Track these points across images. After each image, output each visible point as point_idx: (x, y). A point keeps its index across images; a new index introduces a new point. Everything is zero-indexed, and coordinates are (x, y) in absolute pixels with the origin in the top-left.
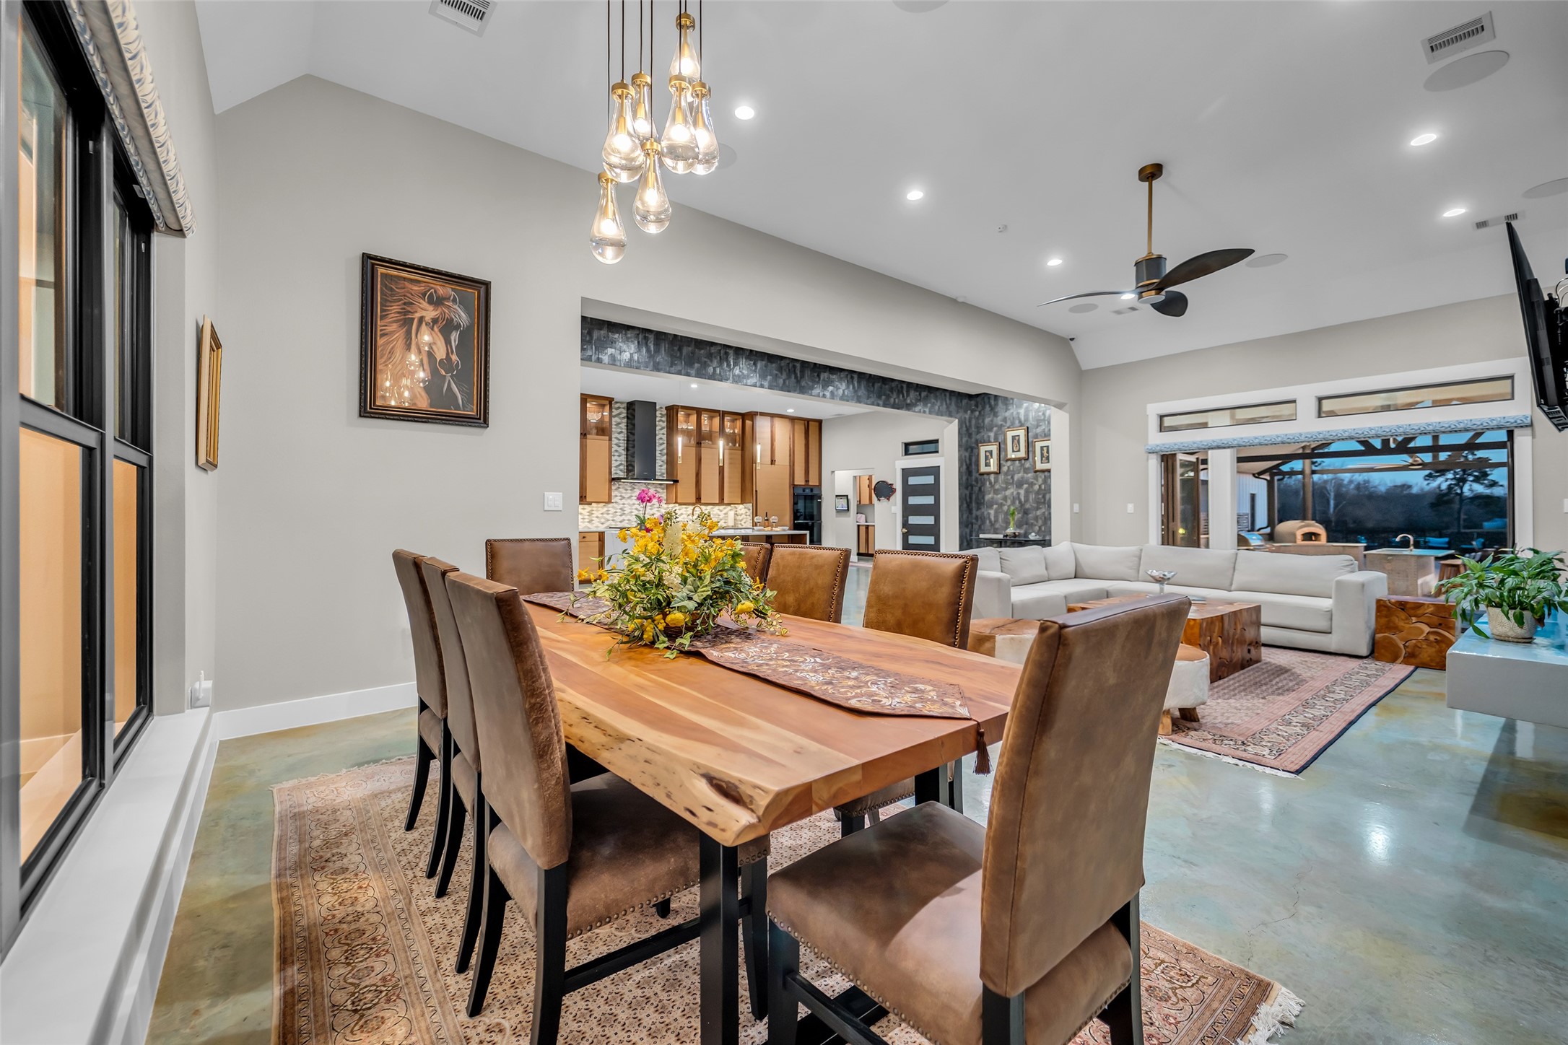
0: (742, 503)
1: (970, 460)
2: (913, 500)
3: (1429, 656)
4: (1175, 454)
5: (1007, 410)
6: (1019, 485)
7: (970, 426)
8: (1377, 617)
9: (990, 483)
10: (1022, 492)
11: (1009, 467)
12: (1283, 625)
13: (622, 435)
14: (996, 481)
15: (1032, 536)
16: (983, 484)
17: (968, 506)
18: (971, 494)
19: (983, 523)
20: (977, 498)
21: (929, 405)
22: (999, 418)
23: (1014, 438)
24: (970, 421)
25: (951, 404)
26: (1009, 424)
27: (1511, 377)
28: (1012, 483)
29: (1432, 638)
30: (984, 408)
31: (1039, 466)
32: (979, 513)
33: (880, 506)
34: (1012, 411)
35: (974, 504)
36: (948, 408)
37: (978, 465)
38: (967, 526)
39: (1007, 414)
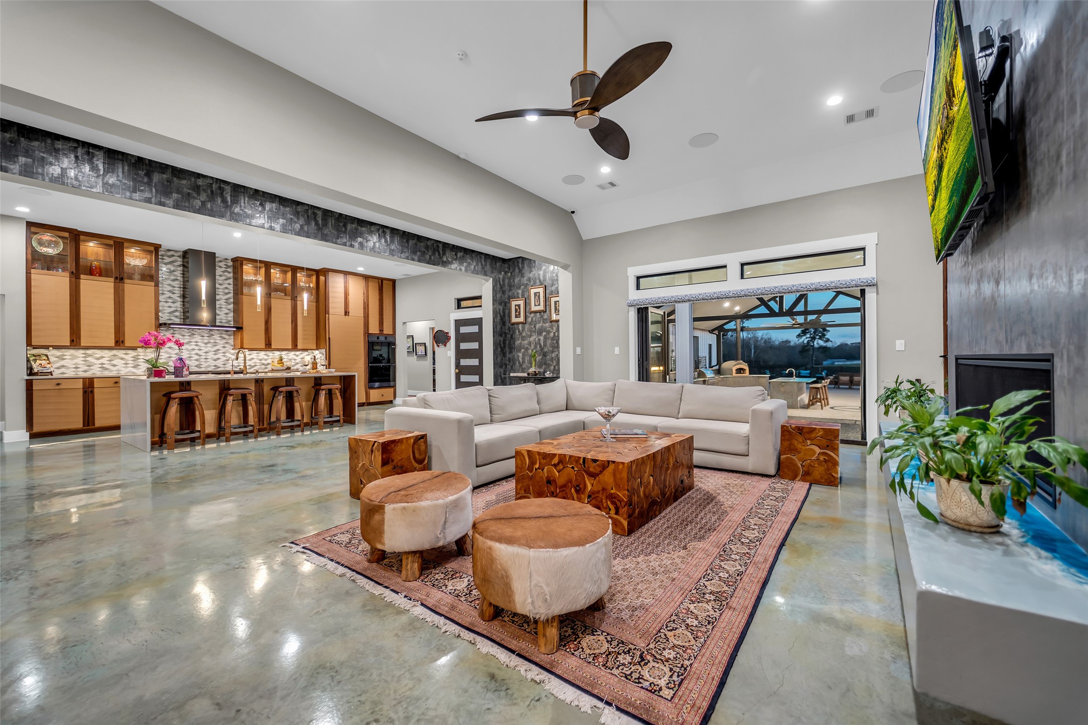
0: (317, 349)
1: (504, 312)
2: (464, 346)
3: (820, 474)
4: (648, 307)
5: (531, 271)
6: (540, 333)
7: (504, 285)
8: (782, 440)
9: (519, 331)
10: (542, 338)
11: (532, 318)
12: (713, 450)
13: (176, 282)
14: (523, 330)
15: (548, 375)
16: (514, 332)
17: (502, 350)
18: (504, 341)
19: (514, 364)
20: (510, 344)
21: (465, 264)
22: (525, 278)
23: (535, 294)
24: (503, 281)
25: (486, 265)
26: (532, 283)
27: (863, 249)
28: (535, 331)
29: (822, 458)
30: (514, 270)
31: (554, 317)
32: (511, 356)
33: (440, 350)
34: (534, 273)
35: (507, 349)
36: (483, 268)
37: (510, 317)
38: (501, 367)
39: (531, 275)
